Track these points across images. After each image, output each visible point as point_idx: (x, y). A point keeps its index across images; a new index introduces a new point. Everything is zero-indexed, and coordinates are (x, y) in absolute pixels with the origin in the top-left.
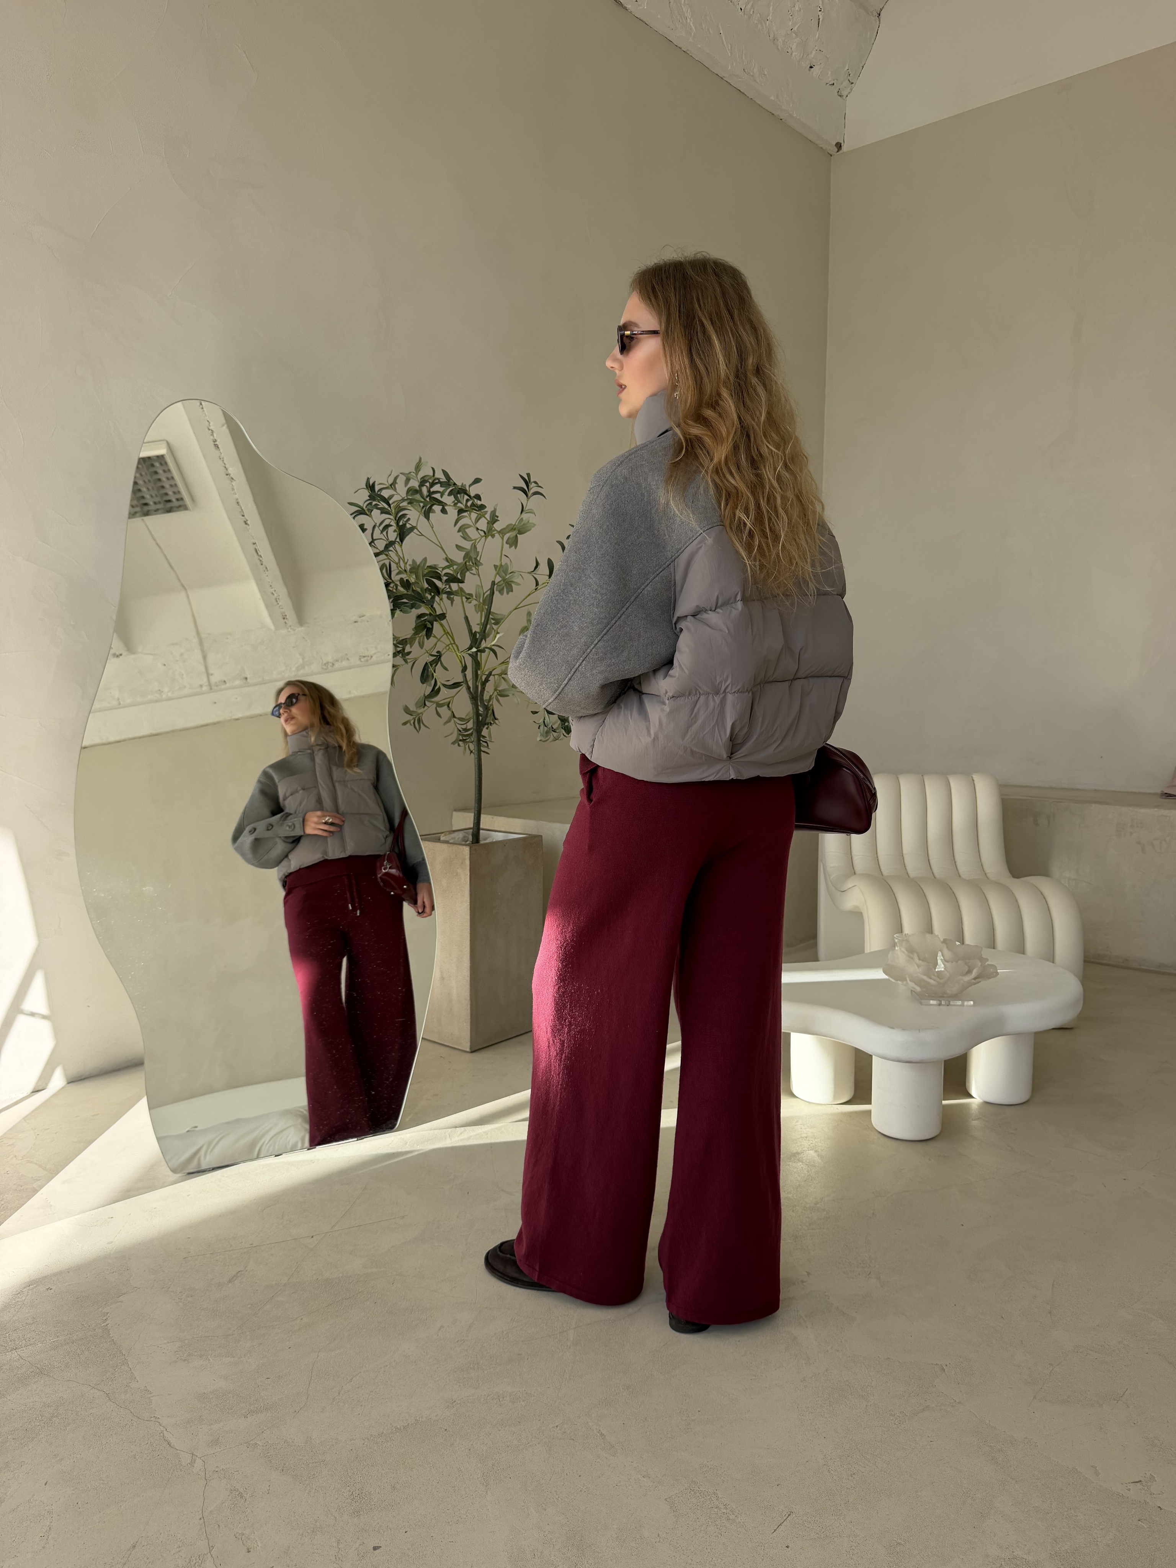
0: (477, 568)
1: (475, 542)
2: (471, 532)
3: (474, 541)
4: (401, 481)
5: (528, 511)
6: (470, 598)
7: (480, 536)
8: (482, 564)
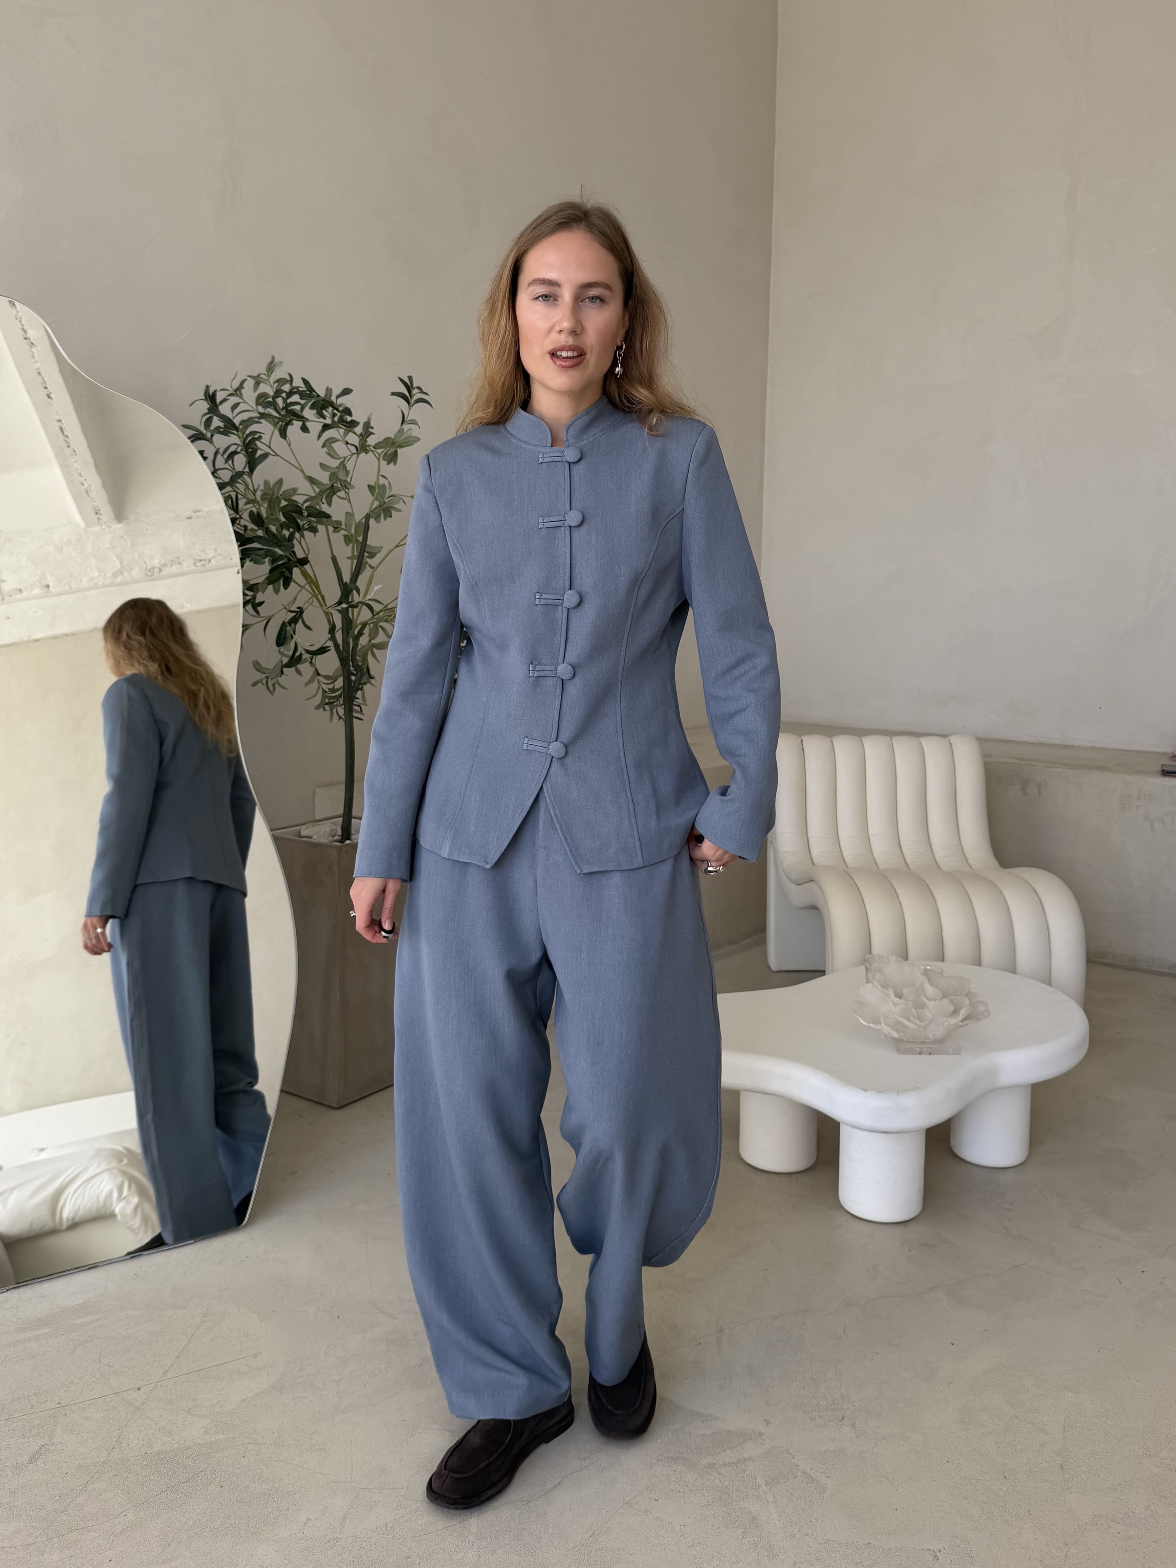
0: (347, 491)
1: (344, 461)
2: (340, 448)
3: (343, 459)
4: (249, 384)
5: (413, 422)
6: (337, 528)
7: (350, 453)
8: (353, 487)
